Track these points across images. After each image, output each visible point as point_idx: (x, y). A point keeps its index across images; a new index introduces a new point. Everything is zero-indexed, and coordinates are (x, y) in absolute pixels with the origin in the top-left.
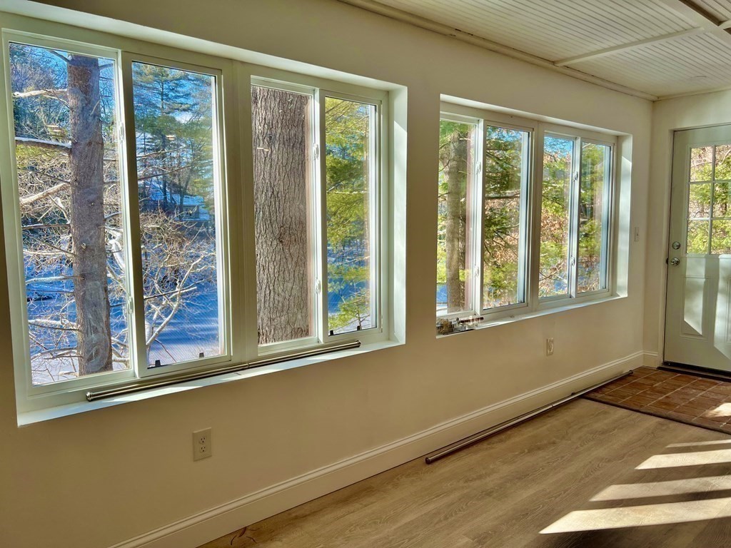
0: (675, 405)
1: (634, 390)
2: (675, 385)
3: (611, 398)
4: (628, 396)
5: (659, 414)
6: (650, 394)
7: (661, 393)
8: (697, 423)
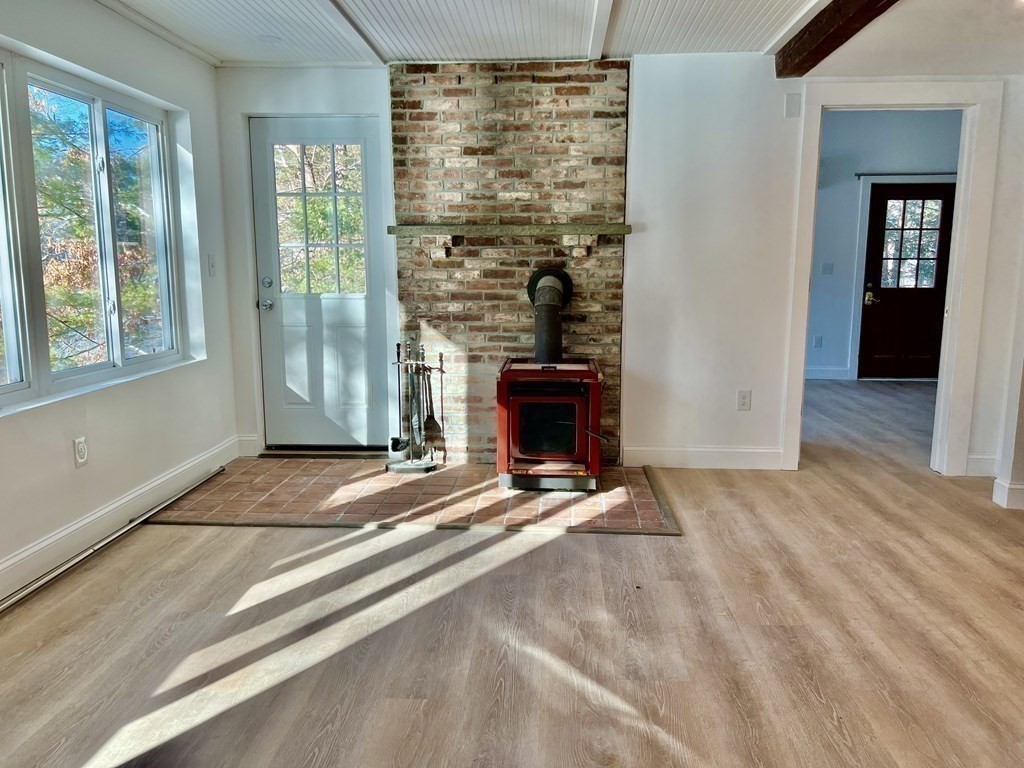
0: (280, 504)
1: (227, 495)
2: (282, 476)
3: (191, 514)
4: (219, 505)
5: (260, 521)
6: (248, 496)
7: (264, 490)
8: (309, 523)
